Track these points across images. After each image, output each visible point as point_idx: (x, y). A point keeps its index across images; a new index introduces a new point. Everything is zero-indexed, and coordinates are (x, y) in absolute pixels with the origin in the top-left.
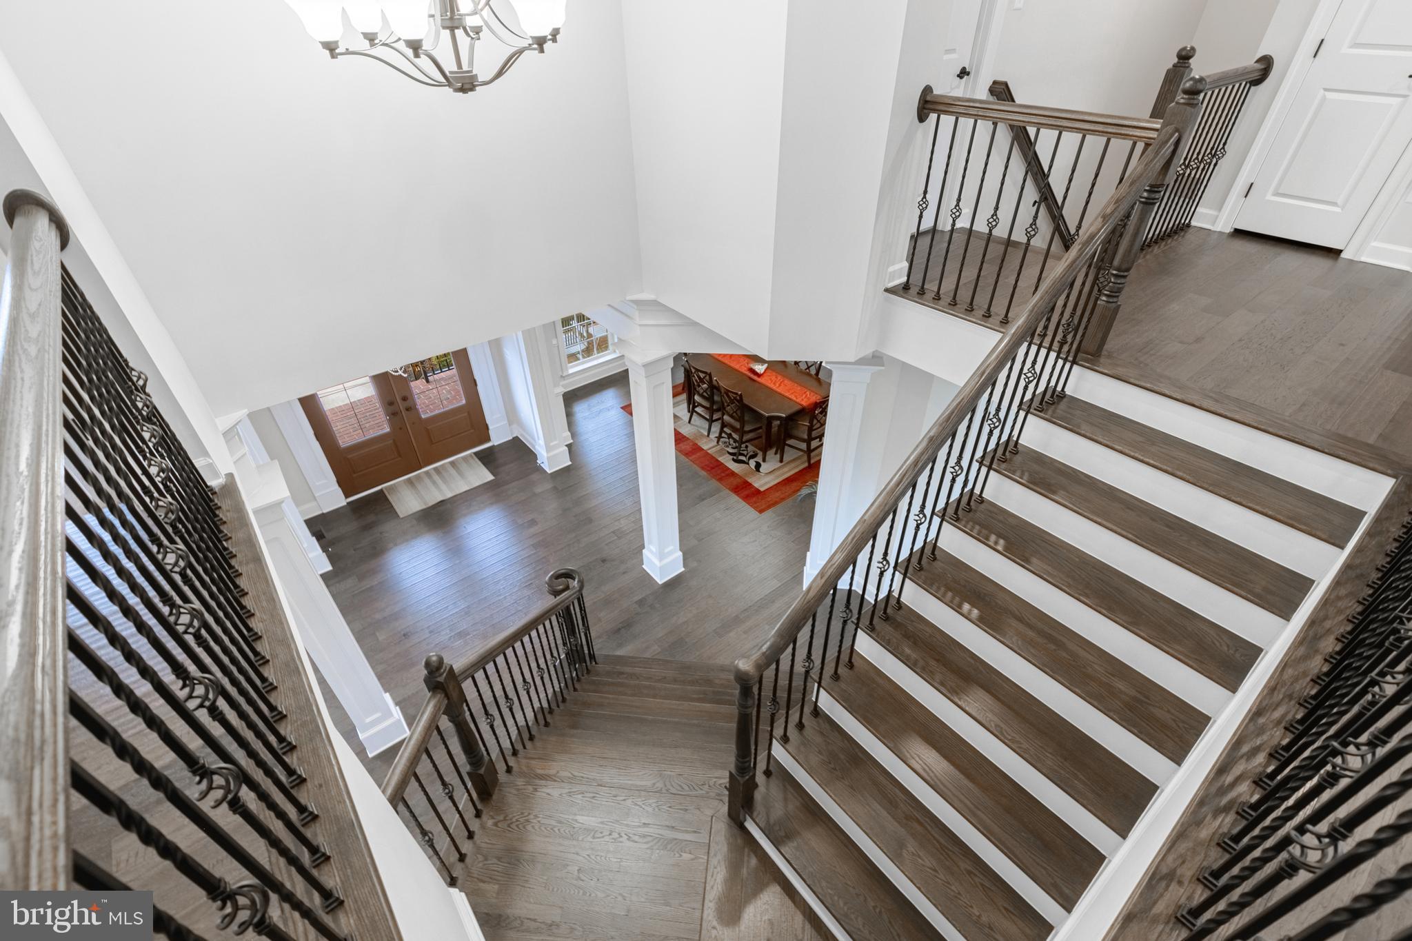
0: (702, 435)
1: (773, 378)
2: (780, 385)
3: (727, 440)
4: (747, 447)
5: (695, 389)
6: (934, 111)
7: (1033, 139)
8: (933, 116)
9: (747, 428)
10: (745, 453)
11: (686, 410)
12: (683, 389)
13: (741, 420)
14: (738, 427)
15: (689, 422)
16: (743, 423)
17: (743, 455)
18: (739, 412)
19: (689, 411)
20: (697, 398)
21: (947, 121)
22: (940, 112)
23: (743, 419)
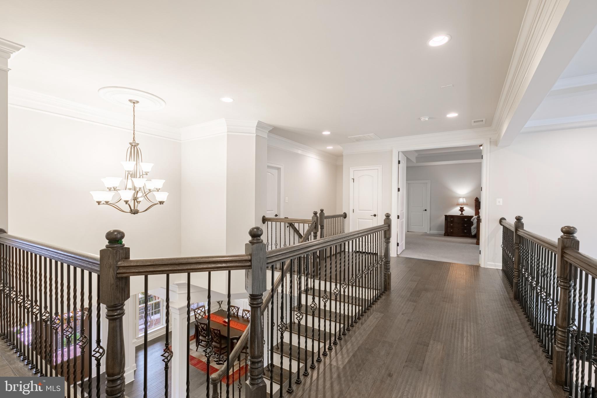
0: (202, 355)
1: (234, 323)
2: (236, 326)
3: (214, 356)
4: (223, 357)
5: (199, 333)
6: (266, 221)
7: (298, 230)
8: (267, 222)
9: (223, 346)
10: (222, 360)
11: (195, 346)
12: (194, 337)
13: (220, 343)
14: (219, 346)
15: (197, 351)
16: (221, 346)
17: (221, 361)
18: (219, 340)
19: (196, 346)
20: (201, 338)
21: (270, 223)
22: (268, 221)
23: (221, 342)
